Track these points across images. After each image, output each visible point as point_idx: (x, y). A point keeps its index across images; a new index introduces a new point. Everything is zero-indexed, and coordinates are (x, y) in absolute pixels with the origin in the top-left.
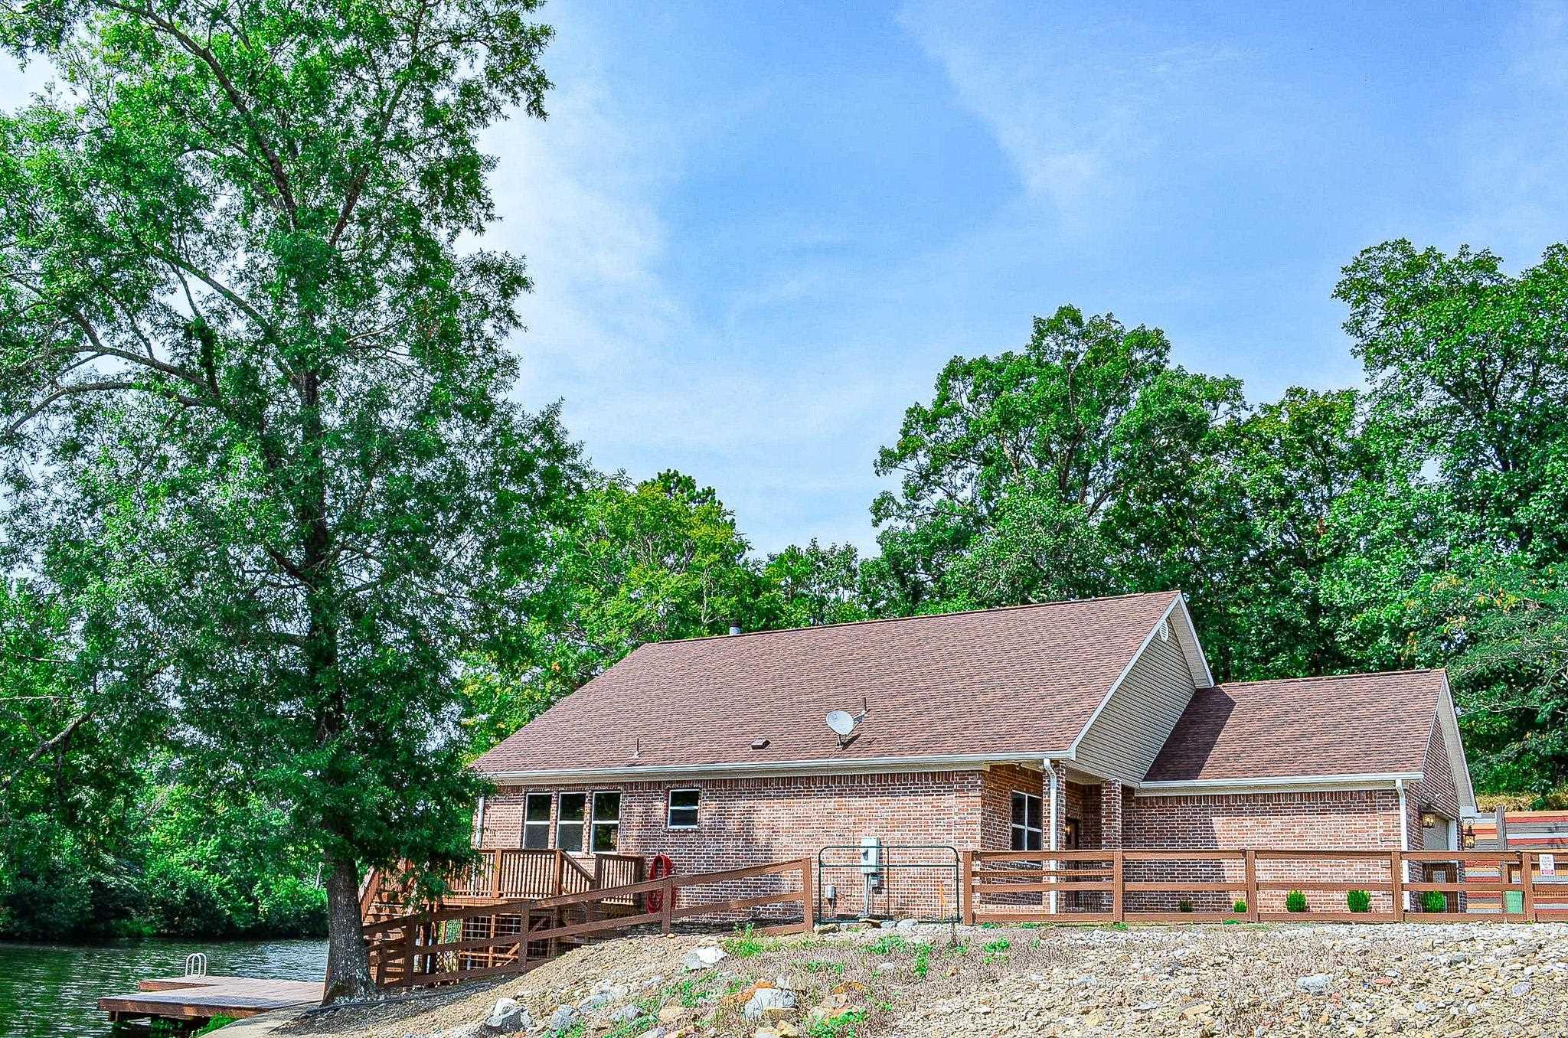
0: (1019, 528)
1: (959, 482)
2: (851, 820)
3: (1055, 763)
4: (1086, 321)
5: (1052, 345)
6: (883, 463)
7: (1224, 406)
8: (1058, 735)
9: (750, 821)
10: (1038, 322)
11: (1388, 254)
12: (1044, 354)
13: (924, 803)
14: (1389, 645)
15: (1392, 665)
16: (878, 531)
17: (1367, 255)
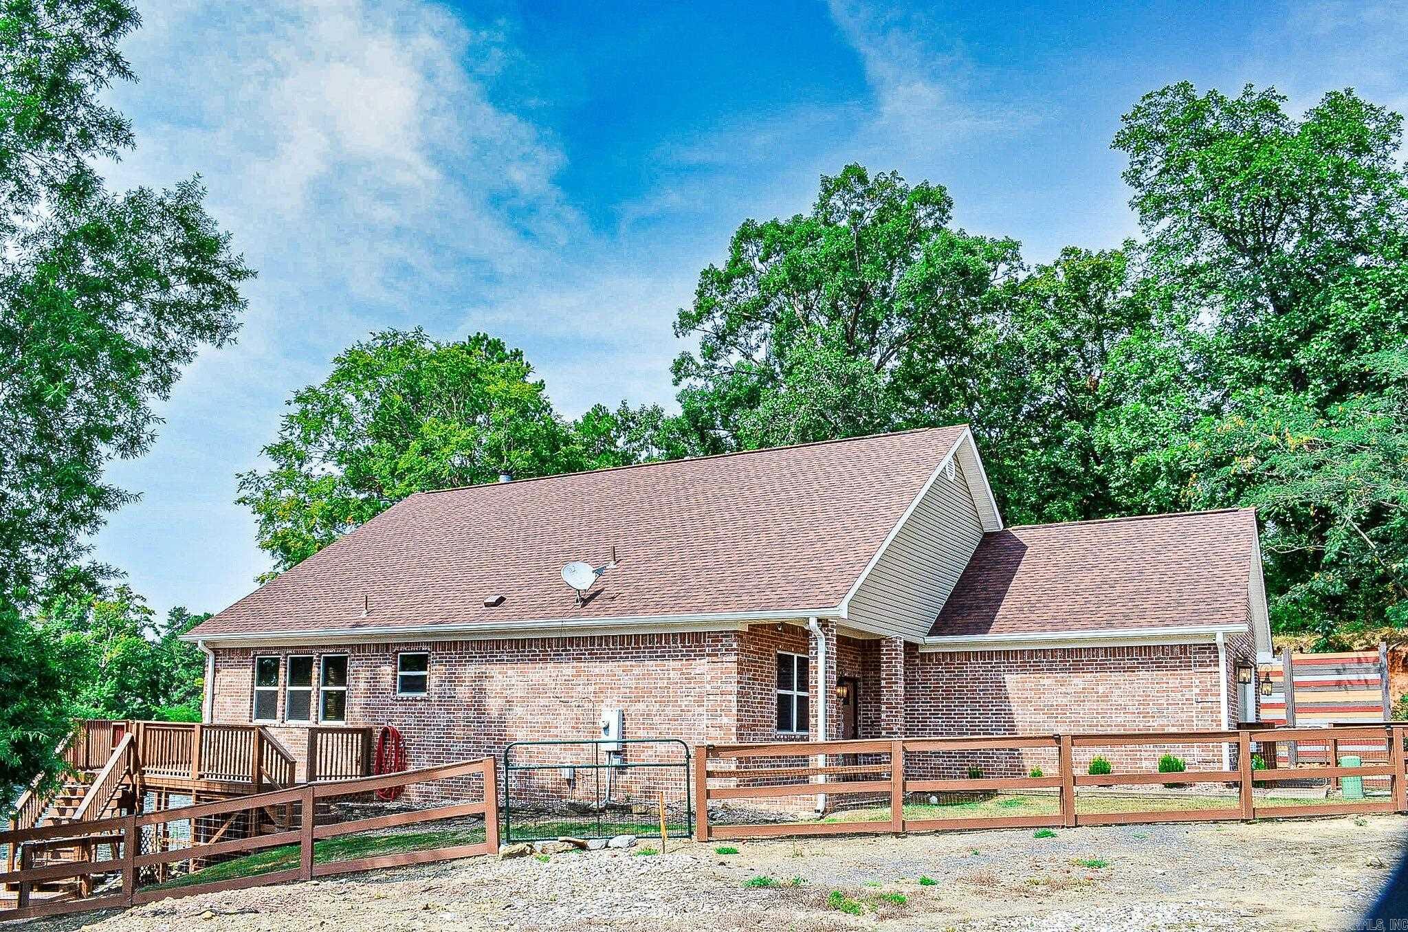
0: (807, 381)
1: (753, 342)
2: (591, 689)
3: (823, 623)
4: (871, 179)
5: (839, 203)
6: (682, 325)
7: (1003, 267)
8: (828, 588)
9: (482, 690)
10: (825, 180)
11: (1170, 98)
12: (831, 214)
13: (672, 669)
14: (1168, 487)
15: (1173, 506)
16: (678, 390)
17: (1147, 101)
